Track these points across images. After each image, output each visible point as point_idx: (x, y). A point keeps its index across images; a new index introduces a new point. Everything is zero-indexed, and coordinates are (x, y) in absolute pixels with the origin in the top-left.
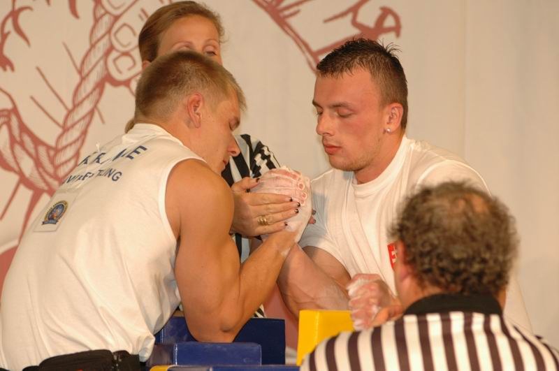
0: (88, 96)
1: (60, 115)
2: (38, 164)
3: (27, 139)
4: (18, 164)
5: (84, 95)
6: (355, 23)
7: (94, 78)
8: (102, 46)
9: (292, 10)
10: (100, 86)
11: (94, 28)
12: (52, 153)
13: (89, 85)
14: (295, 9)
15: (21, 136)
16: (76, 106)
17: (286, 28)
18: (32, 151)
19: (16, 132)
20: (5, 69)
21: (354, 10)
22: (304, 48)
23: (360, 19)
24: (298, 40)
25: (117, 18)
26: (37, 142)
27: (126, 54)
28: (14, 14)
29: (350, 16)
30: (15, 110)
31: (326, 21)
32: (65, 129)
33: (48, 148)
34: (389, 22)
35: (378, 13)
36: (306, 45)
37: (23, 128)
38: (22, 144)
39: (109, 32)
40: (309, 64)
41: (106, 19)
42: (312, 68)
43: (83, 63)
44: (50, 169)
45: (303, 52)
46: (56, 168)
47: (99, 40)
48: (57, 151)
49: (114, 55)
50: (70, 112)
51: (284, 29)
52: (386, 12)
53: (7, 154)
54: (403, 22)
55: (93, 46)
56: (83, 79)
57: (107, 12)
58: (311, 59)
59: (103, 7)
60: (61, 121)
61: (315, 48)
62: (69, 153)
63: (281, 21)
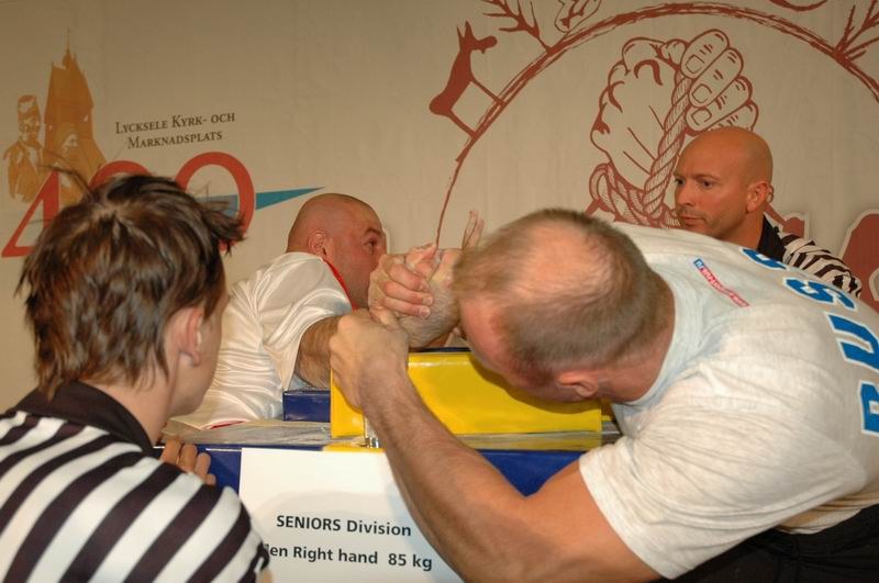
0: (671, 146)
1: (647, 163)
2: (630, 204)
3: (621, 186)
4: (614, 206)
5: (667, 146)
7: (675, 131)
8: (681, 105)
9: (857, 53)
10: (681, 137)
11: (675, 89)
12: (641, 195)
13: (671, 138)
14: (861, 50)
15: (616, 183)
16: (660, 155)
17: (852, 69)
18: (625, 194)
19: (612, 181)
20: (603, 133)
25: (694, 80)
26: (628, 186)
27: (703, 108)
28: (610, 89)
30: (611, 164)
32: (652, 175)
33: (638, 190)
36: (872, 80)
37: (618, 177)
38: (617, 190)
39: (687, 92)
41: (685, 82)
43: (666, 120)
44: (640, 208)
45: (869, 88)
46: (645, 206)
47: (679, 100)
48: (645, 192)
49: (692, 110)
50: (656, 161)
51: (847, 68)
53: (606, 198)
55: (674, 106)
56: (666, 133)
57: (686, 77)
59: (682, 73)
60: (648, 169)
62: (657, 193)
63: (847, 63)
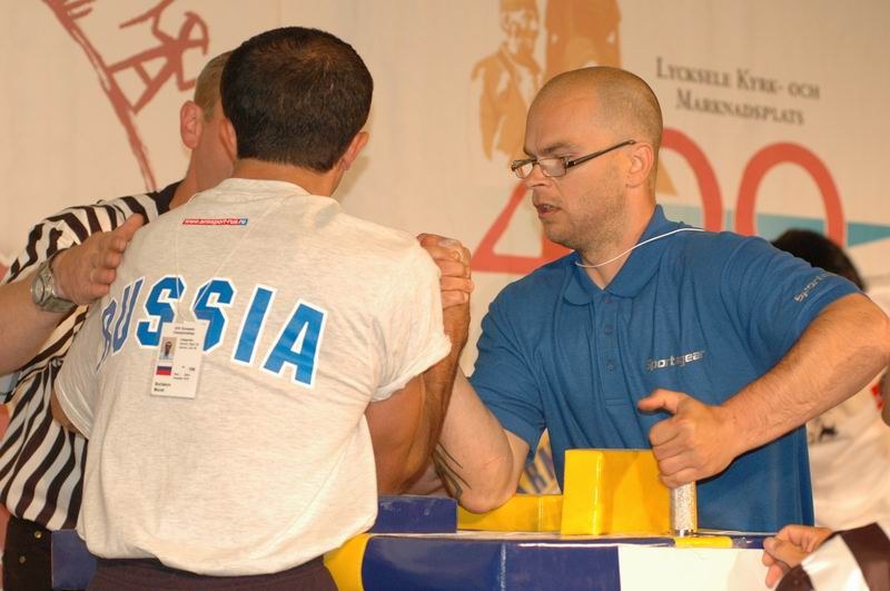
6: (157, 33)
9: (81, 9)
14: (86, 6)
17: (75, 32)
21: (156, 13)
22: (96, 62)
23: (162, 27)
24: (89, 50)
29: (150, 22)
31: (123, 26)
34: (196, 33)
35: (183, 19)
36: (99, 57)
40: (102, 83)
42: (105, 89)
45: (95, 67)
51: (71, 33)
52: (192, 19)
54: (212, 34)
58: (104, 77)
61: (109, 61)
63: (69, 23)
